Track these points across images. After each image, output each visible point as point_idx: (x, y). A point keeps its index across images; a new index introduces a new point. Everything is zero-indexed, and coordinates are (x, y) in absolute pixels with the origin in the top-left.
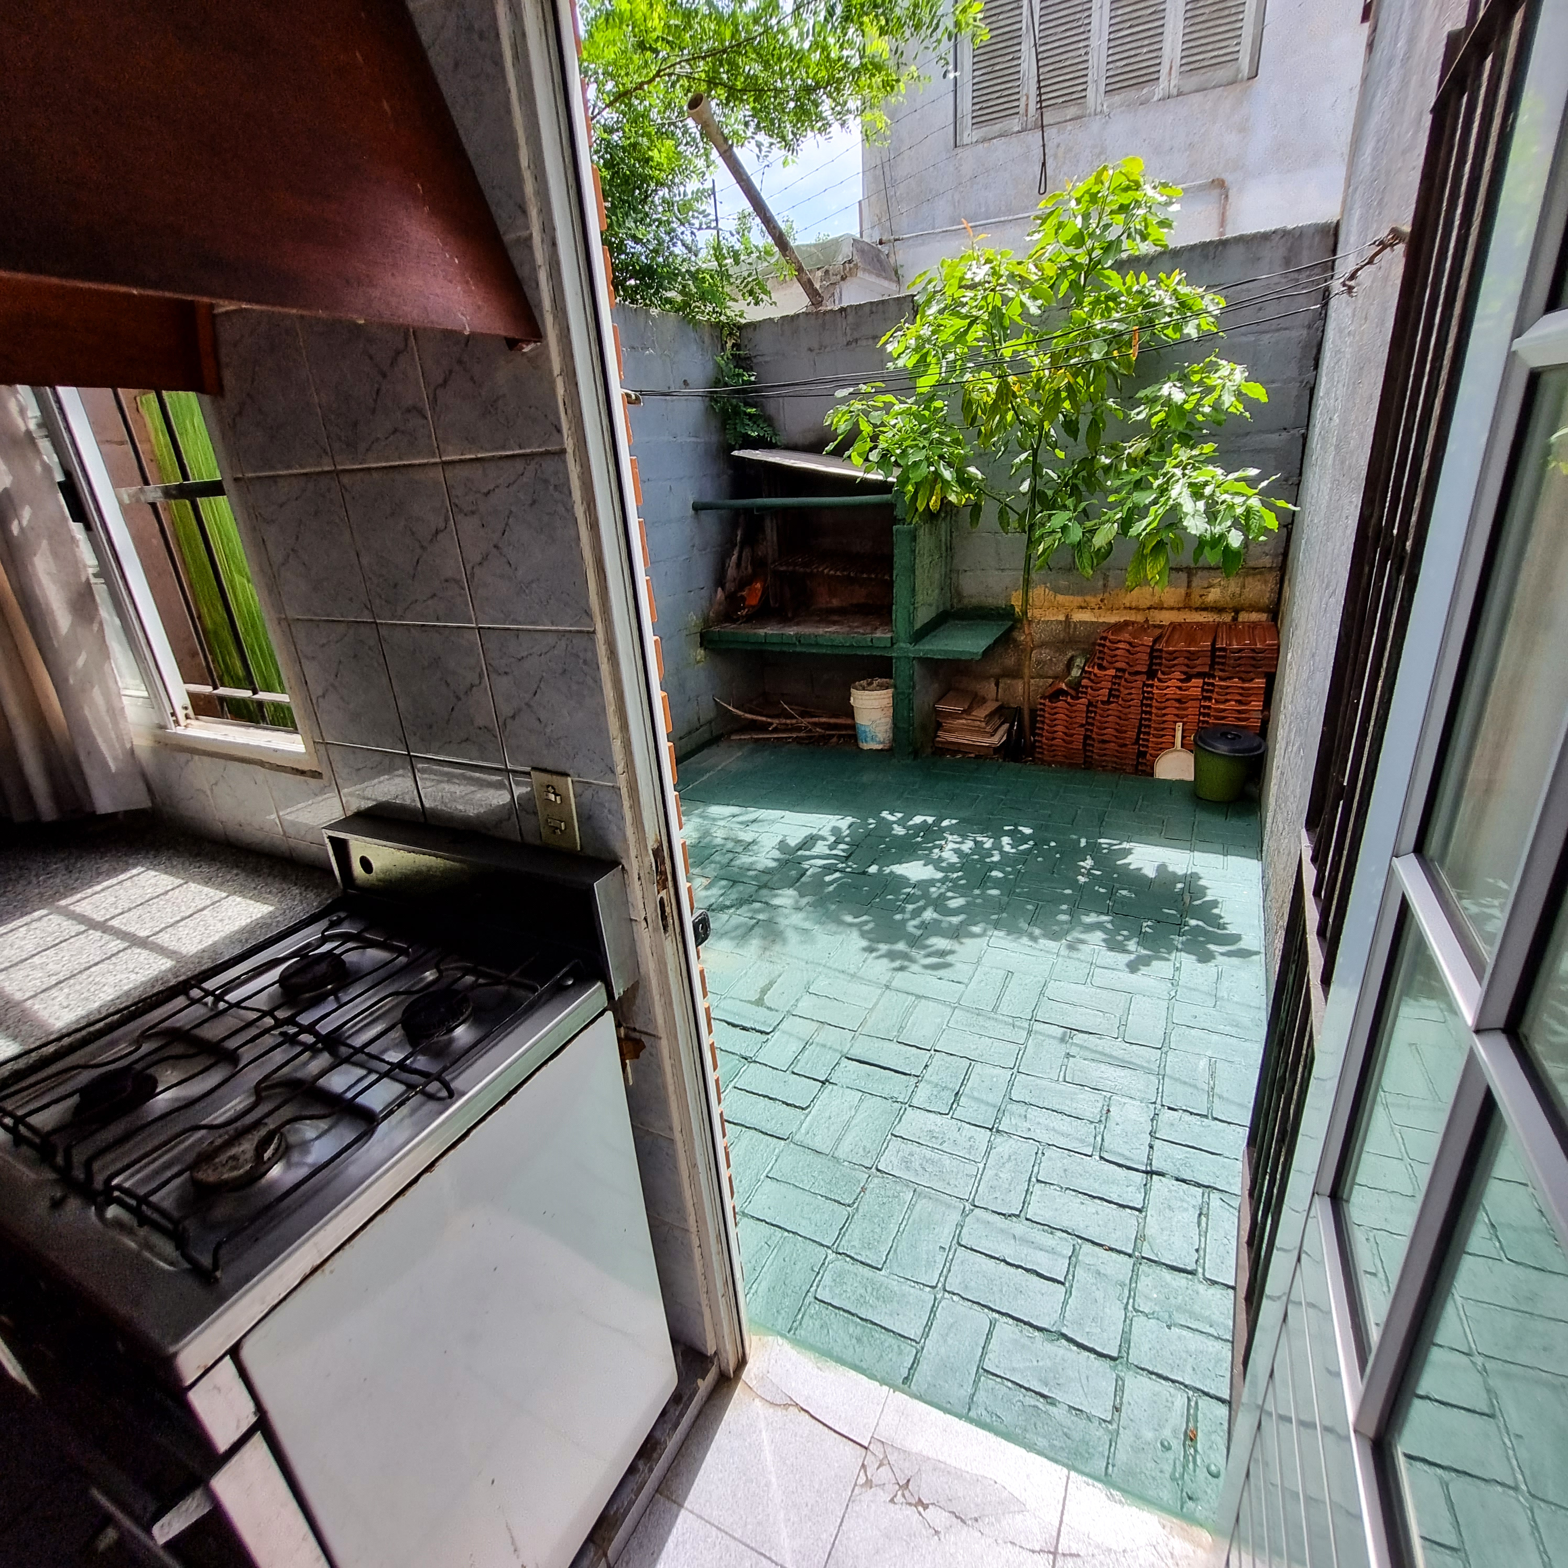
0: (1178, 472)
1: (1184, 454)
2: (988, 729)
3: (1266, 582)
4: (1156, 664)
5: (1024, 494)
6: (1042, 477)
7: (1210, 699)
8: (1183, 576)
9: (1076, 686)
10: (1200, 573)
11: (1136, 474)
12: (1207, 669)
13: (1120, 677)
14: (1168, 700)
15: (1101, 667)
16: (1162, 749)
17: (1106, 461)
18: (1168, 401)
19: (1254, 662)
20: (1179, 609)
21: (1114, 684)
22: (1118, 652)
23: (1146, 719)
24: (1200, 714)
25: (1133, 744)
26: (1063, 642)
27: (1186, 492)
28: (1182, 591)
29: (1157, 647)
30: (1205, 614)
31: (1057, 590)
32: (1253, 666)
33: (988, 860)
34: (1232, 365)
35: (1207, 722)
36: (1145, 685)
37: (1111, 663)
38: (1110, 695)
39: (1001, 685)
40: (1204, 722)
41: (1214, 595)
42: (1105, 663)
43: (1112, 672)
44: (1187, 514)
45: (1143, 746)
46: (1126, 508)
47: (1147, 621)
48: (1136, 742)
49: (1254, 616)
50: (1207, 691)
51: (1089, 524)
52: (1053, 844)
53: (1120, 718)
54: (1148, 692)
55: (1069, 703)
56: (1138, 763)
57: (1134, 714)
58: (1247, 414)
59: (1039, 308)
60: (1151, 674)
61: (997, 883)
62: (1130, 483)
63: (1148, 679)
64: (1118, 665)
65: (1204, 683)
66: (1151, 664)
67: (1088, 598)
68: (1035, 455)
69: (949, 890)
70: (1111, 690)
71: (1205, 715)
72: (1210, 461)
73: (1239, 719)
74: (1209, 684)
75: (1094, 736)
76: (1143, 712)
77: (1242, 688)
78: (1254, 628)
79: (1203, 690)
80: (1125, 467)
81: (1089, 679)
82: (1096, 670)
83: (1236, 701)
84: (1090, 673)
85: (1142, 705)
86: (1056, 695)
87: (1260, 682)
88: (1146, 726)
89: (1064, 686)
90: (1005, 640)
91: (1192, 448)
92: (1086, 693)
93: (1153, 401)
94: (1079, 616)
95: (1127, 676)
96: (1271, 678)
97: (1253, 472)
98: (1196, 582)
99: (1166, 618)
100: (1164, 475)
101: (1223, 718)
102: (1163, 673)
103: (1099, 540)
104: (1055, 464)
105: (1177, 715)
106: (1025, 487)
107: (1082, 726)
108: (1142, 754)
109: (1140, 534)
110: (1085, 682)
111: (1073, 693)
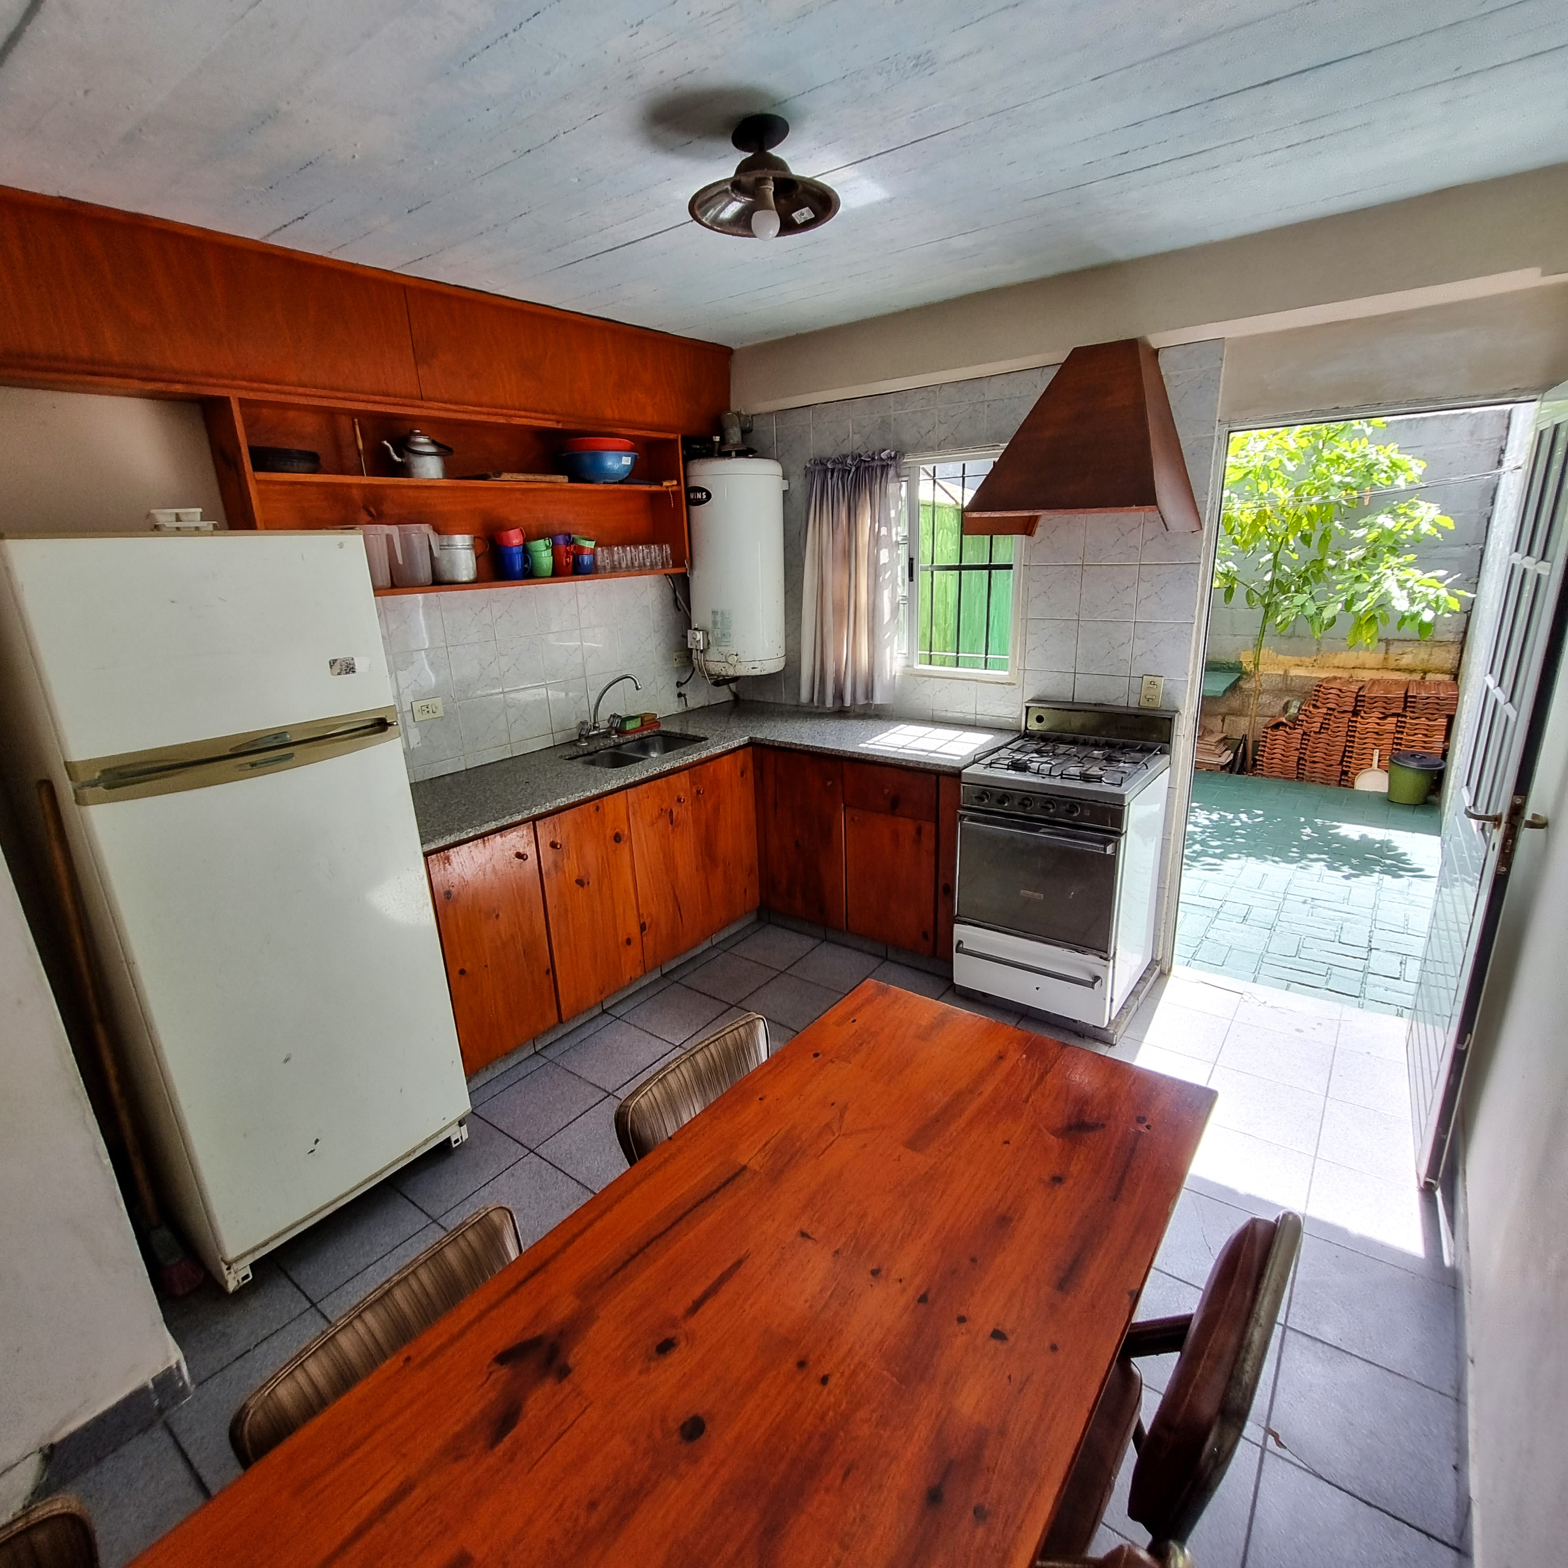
1: (1393, 561)
2: (1217, 751)
3: (1449, 652)
4: (1360, 706)
5: (1267, 582)
6: (1280, 570)
7: (1402, 732)
10: (1396, 643)
11: (1356, 572)
12: (1400, 711)
13: (1331, 715)
14: (1368, 732)
15: (1315, 706)
16: (1361, 769)
20: (1378, 669)
21: (1325, 719)
22: (1329, 696)
23: (1349, 747)
24: (1394, 743)
25: (1339, 765)
26: (1280, 690)
29: (1361, 693)
30: (1398, 673)
31: (1279, 652)
32: (1437, 709)
35: (1399, 750)
36: (1350, 721)
37: (1324, 704)
39: (1227, 721)
40: (1396, 749)
41: (1406, 660)
42: (1318, 704)
43: (1325, 711)
45: (1346, 766)
46: (1350, 593)
47: (1351, 677)
49: (1440, 677)
50: (1400, 727)
51: (1318, 603)
52: (1279, 820)
53: (1328, 744)
54: (1353, 727)
55: (1287, 732)
56: (1341, 780)
57: (1341, 740)
58: (1439, 536)
60: (1355, 713)
64: (1329, 705)
65: (1398, 721)
66: (1356, 706)
67: (1303, 658)
68: (1276, 555)
70: (1322, 723)
71: (1397, 744)
72: (1410, 565)
74: (1401, 722)
75: (1306, 757)
76: (1347, 741)
77: (1428, 725)
79: (1397, 726)
81: (1305, 715)
82: (1311, 709)
83: (1423, 734)
84: (1306, 710)
85: (1347, 735)
86: (1277, 726)
87: (1443, 721)
88: (1349, 752)
89: (1284, 720)
90: (1234, 687)
91: (1398, 556)
92: (1302, 725)
93: (1371, 526)
94: (1294, 672)
95: (1336, 714)
97: (1441, 573)
98: (1392, 649)
99: (1367, 675)
101: (1412, 747)
102: (1365, 712)
103: (1327, 614)
104: (1290, 562)
106: (1268, 577)
107: (1297, 749)
108: (1344, 773)
110: (1301, 717)
111: (1291, 725)
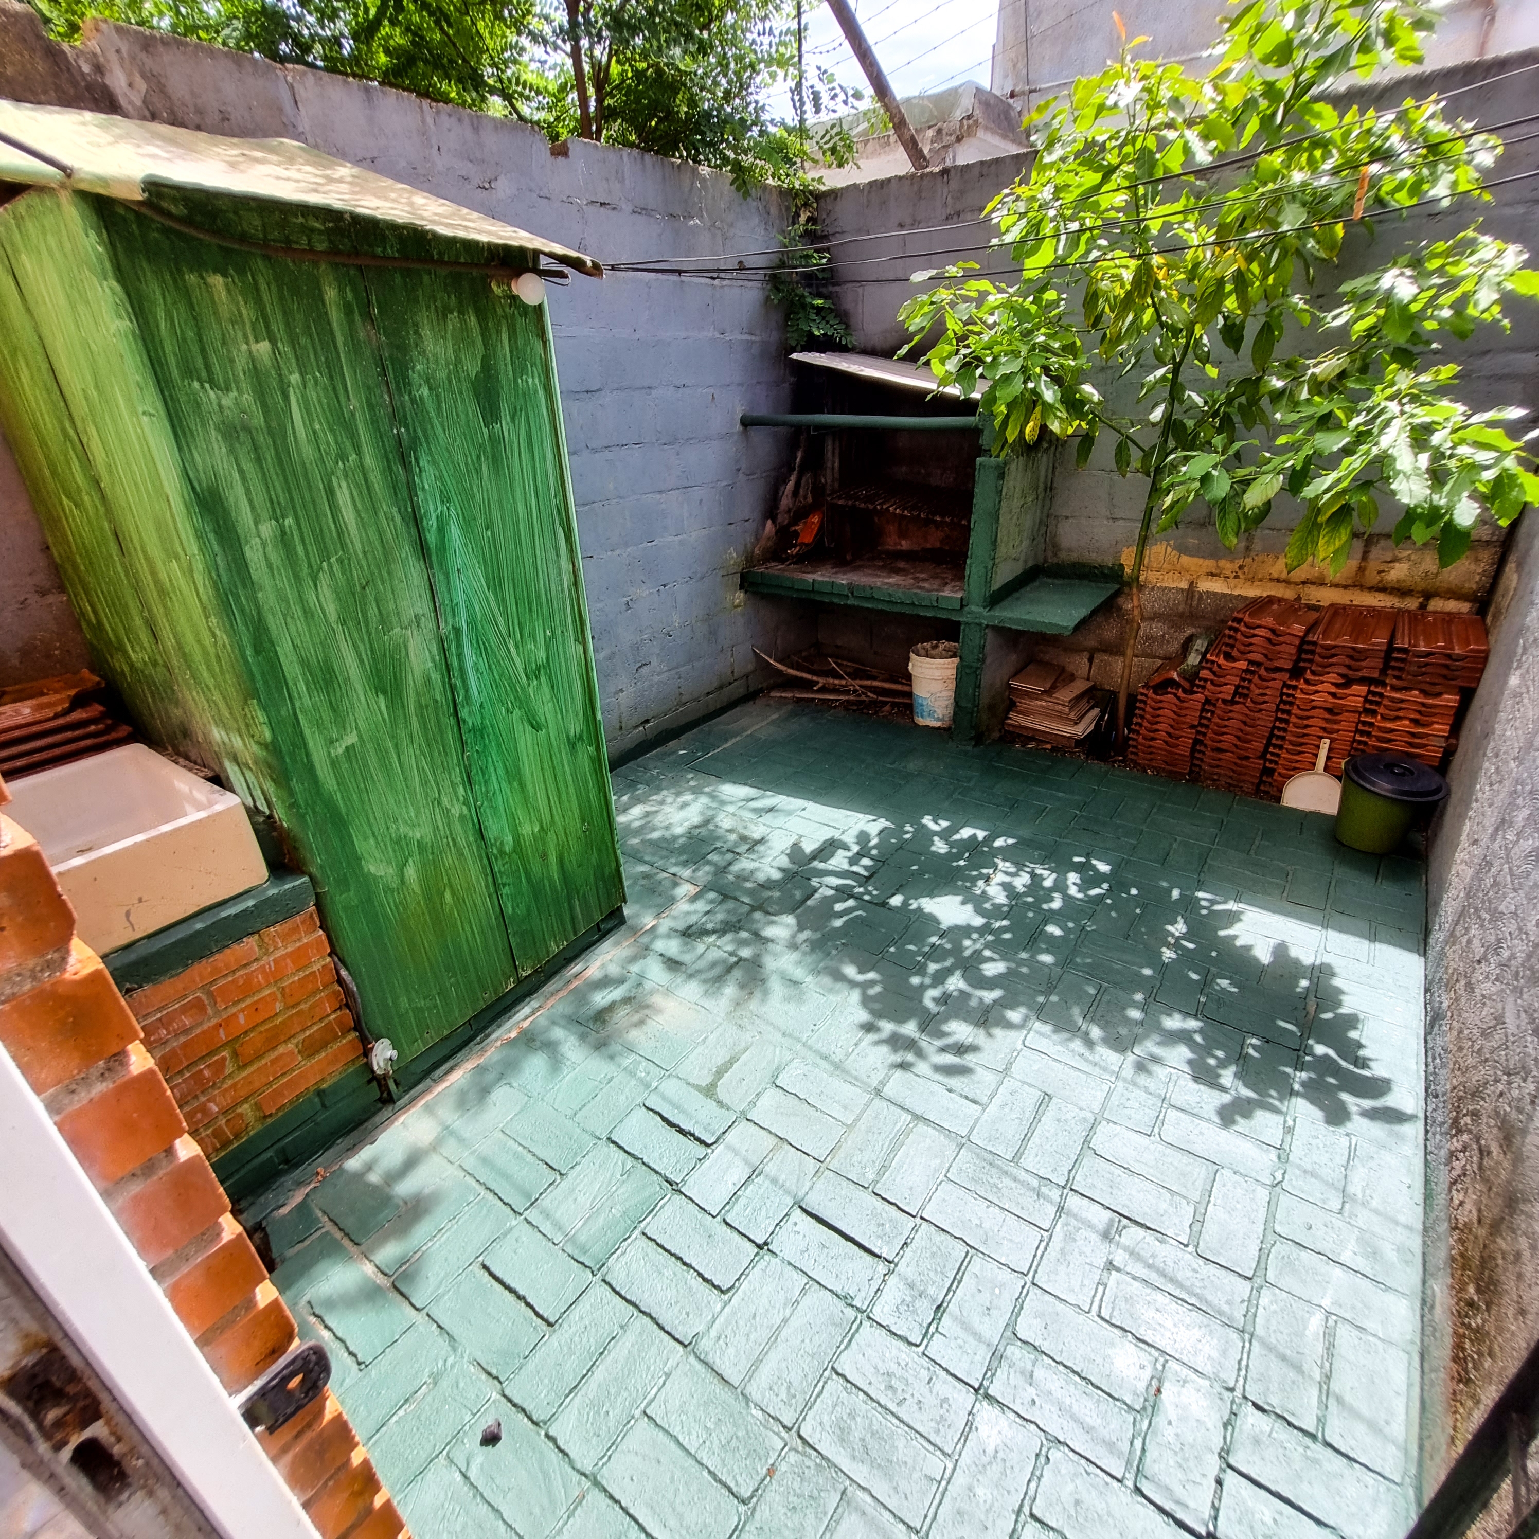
0: (1393, 407)
1: (1404, 380)
2: (1072, 716)
3: (1477, 560)
4: (1305, 660)
5: (1154, 425)
6: (1182, 402)
7: (1374, 713)
8: (1359, 545)
9: (1192, 677)
10: (1383, 543)
11: (1322, 405)
12: (1376, 675)
13: (1253, 672)
14: (1314, 708)
15: (1228, 657)
16: (1295, 769)
17: (1277, 384)
18: (1387, 300)
19: (1445, 672)
20: (1345, 587)
21: (1244, 680)
22: (1253, 640)
23: (1279, 729)
24: (1357, 731)
25: (1259, 758)
26: (1181, 615)
27: (1404, 439)
28: (1354, 563)
29: (1310, 638)
30: (1381, 596)
31: (1182, 549)
32: (1445, 677)
33: (1045, 906)
34: (1499, 244)
35: (1365, 743)
36: (1285, 685)
37: (1242, 653)
38: (1236, 693)
39: (1096, 661)
40: (1360, 742)
41: (1398, 573)
42: (1235, 653)
43: (1243, 665)
44: (1398, 473)
45: (1271, 761)
46: (1302, 455)
47: (1299, 598)
48: (1263, 756)
49: (1452, 606)
50: (1371, 702)
51: (1241, 472)
52: (1134, 892)
53: (1245, 723)
54: (1288, 695)
55: (1179, 698)
56: (1261, 782)
57: (1265, 720)
58: (1506, 322)
59: (1212, 153)
60: (1296, 672)
61: (1053, 945)
62: (1311, 417)
63: (1290, 678)
64: (1252, 656)
65: (1369, 692)
66: (1299, 659)
67: (1222, 563)
68: (1176, 371)
69: (987, 946)
70: (1237, 687)
71: (1362, 733)
73: (1411, 745)
74: (1375, 694)
75: (1208, 742)
76: (1277, 719)
77: (1423, 705)
78: (1450, 622)
79: (1366, 700)
80: (1304, 395)
81: (1210, 670)
82: (1221, 661)
83: (1411, 720)
84: (1213, 662)
85: (1278, 709)
86: (1165, 685)
87: (1450, 699)
88: (1278, 737)
89: (1175, 676)
90: (1108, 607)
91: (1419, 371)
92: (1203, 687)
93: (1362, 299)
94: (1207, 586)
95: (1262, 672)
96: (1467, 695)
97: (1515, 413)
98: (1375, 552)
99: (1326, 596)
100: (1369, 410)
101: (1389, 741)
102: (1313, 673)
103: (1254, 498)
104: (1202, 384)
105: (1324, 729)
106: (1157, 414)
107: (1193, 727)
108: (1270, 772)
109: (1317, 497)
110: (1204, 673)
111: (1186, 685)
